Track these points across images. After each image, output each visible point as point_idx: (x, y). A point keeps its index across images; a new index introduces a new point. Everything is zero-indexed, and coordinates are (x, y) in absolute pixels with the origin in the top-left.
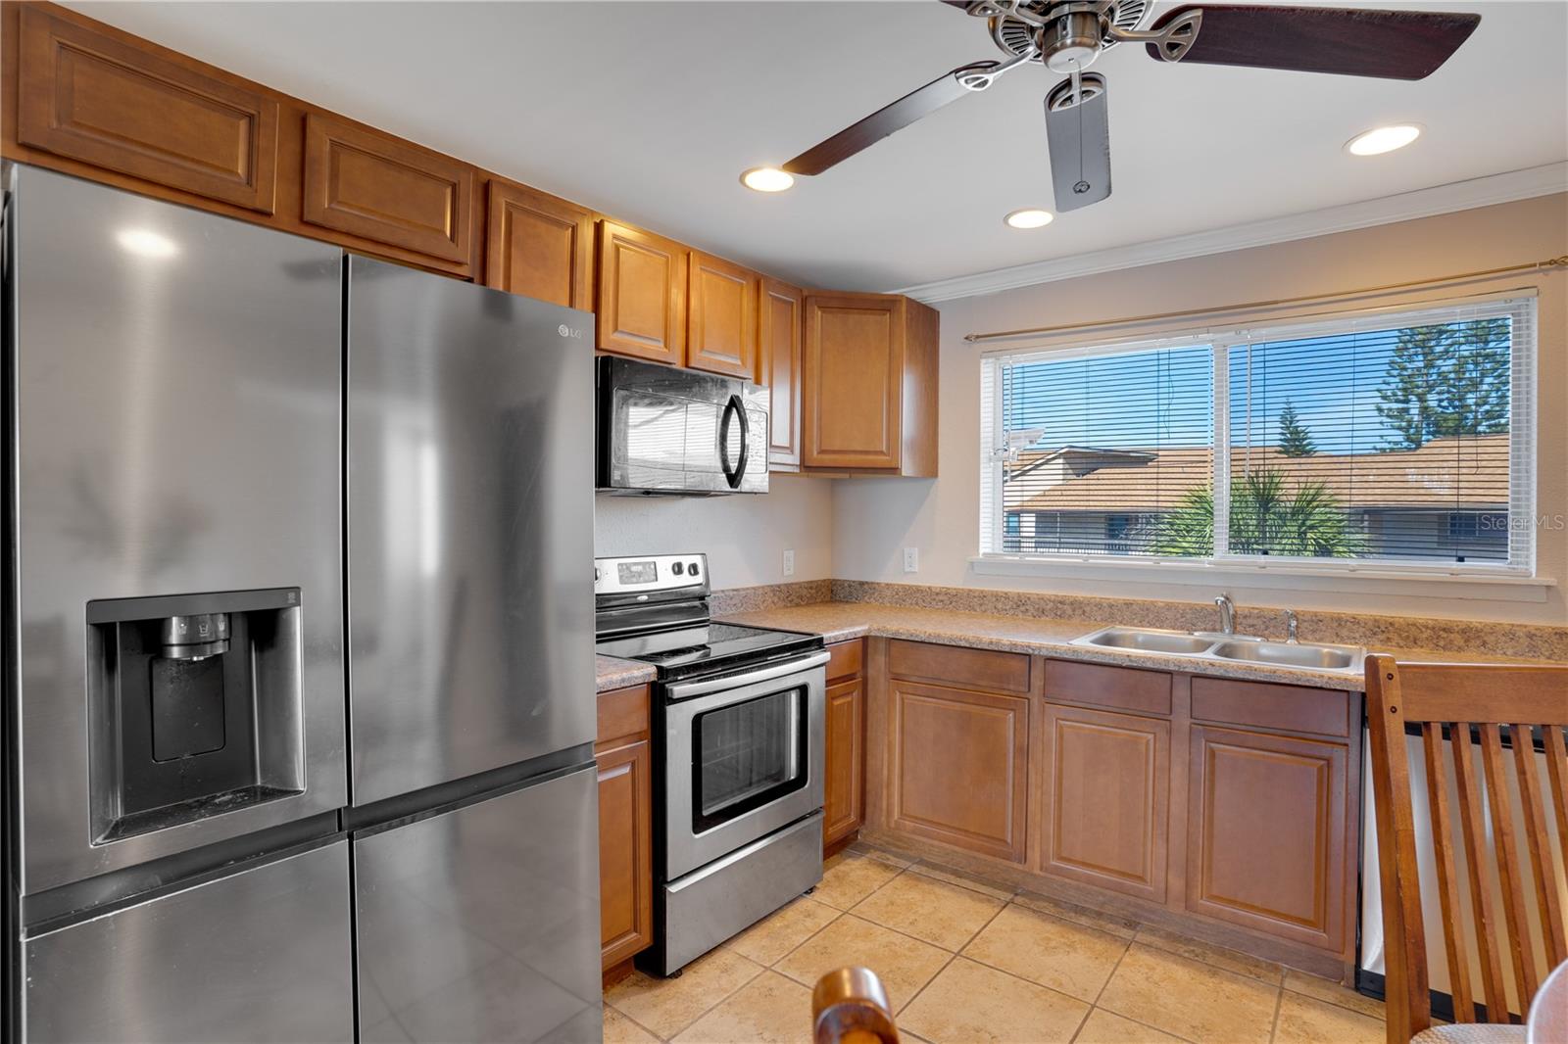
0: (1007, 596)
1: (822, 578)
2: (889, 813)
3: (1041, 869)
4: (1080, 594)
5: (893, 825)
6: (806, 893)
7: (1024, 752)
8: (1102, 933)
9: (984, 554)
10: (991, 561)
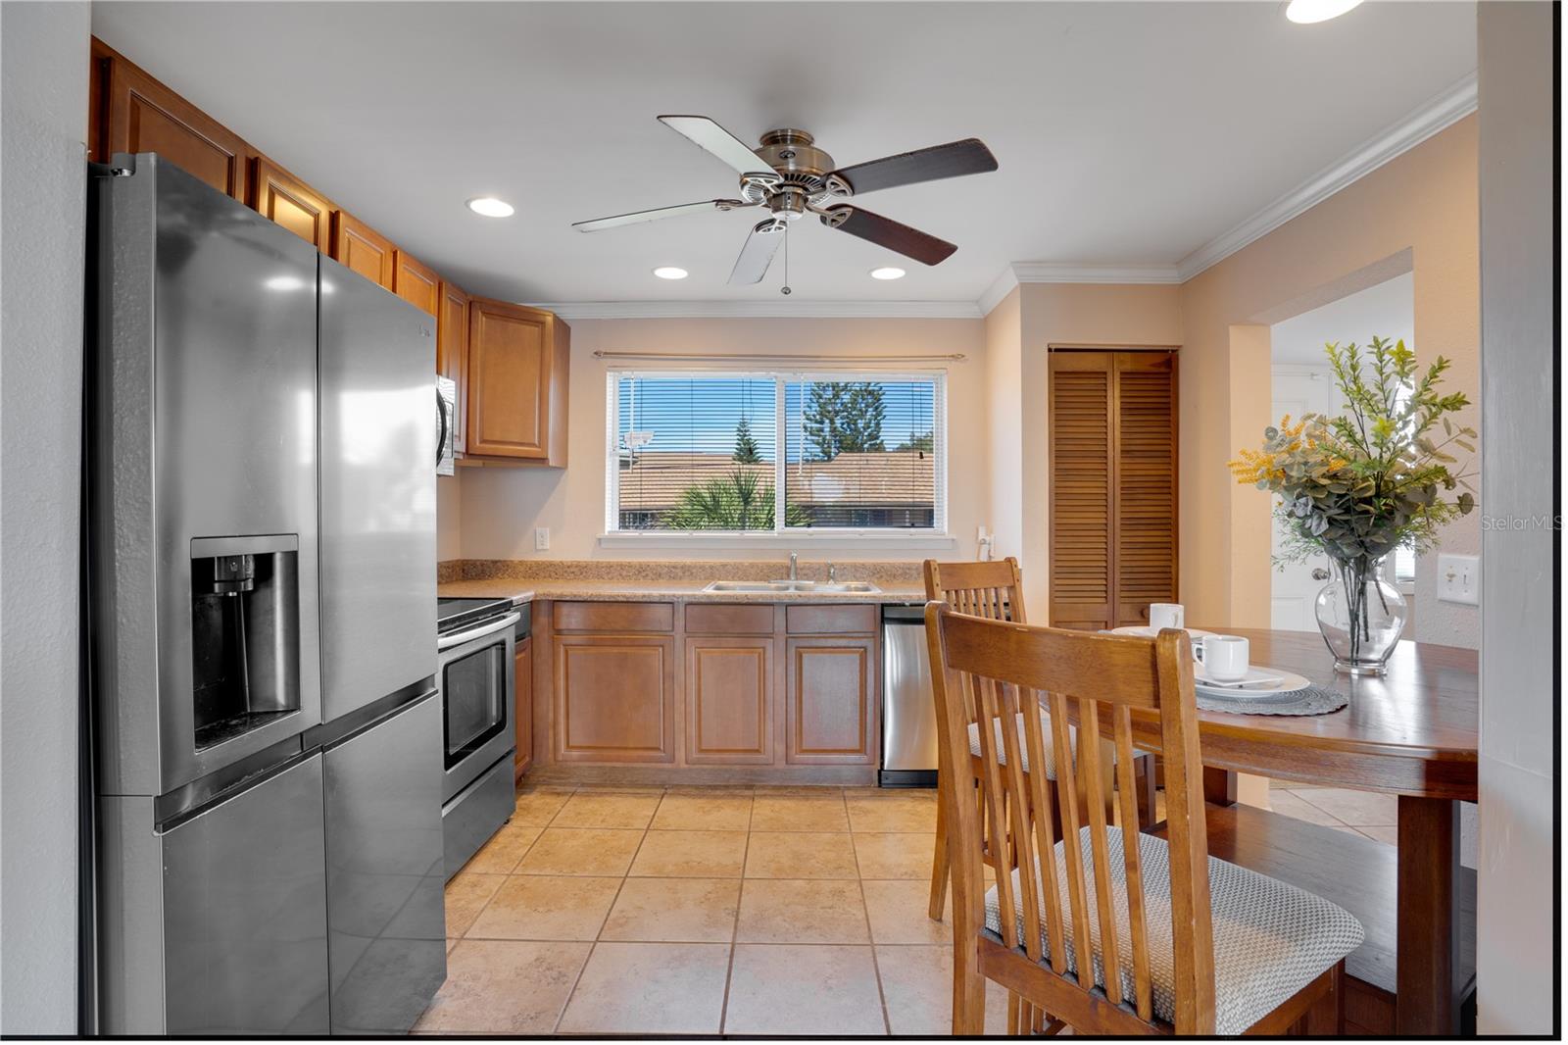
0: (630, 566)
1: (455, 559)
2: (556, 748)
3: (687, 763)
4: (688, 560)
5: (560, 758)
6: (506, 823)
7: (669, 677)
8: (734, 796)
9: (609, 532)
10: (611, 539)
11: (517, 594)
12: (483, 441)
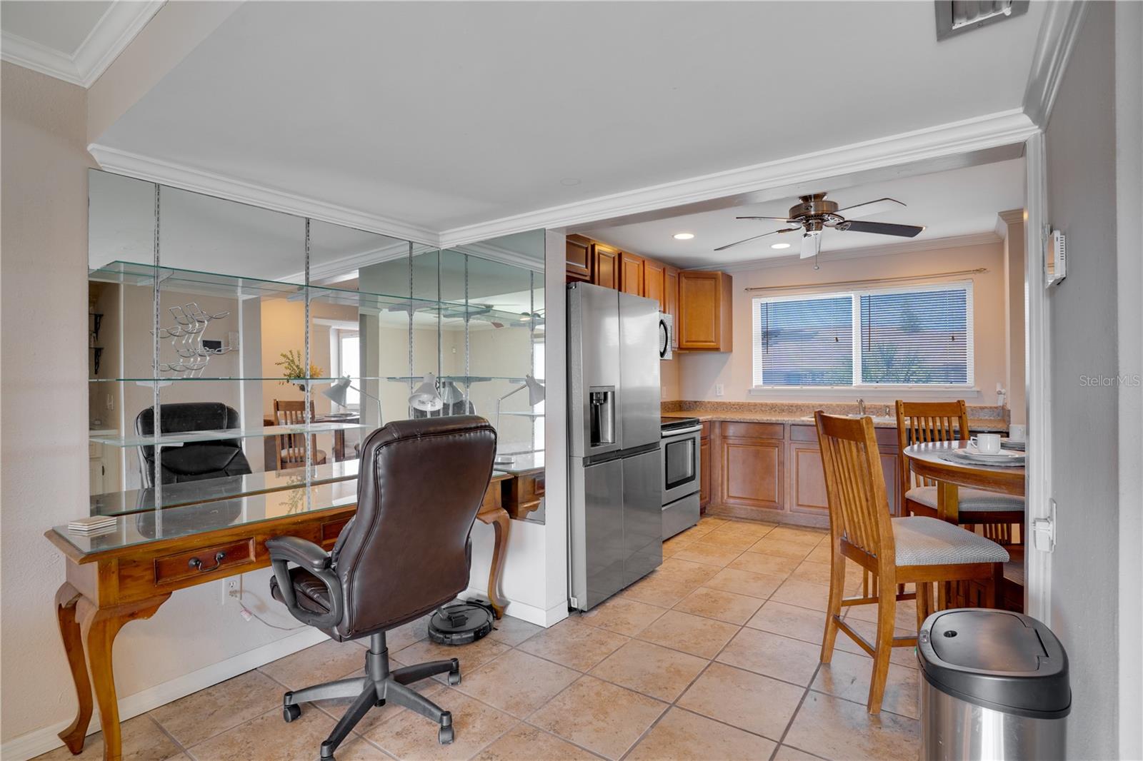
0: (766, 405)
1: (676, 400)
2: (722, 497)
3: (791, 511)
4: (800, 402)
5: (724, 501)
6: (695, 526)
7: (782, 464)
8: (817, 532)
9: (756, 386)
10: (758, 390)
11: (703, 416)
12: (687, 342)
